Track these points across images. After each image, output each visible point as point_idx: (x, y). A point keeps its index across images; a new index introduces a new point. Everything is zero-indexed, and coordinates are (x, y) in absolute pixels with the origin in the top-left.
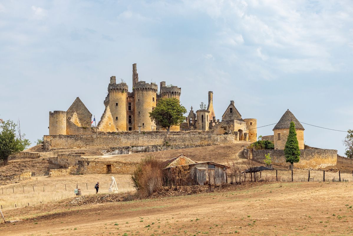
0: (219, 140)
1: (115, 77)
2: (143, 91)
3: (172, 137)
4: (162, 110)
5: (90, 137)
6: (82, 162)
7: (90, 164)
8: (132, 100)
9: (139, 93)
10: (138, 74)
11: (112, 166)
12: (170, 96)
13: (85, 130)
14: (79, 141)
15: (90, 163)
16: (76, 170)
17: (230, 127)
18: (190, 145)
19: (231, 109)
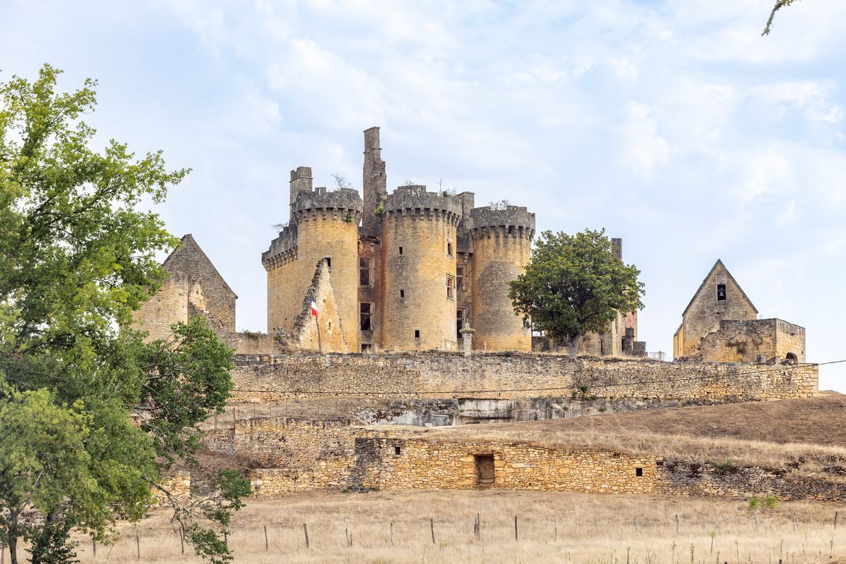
0: (764, 385)
1: (309, 170)
2: (417, 221)
3: (601, 368)
4: (565, 273)
5: (308, 364)
6: (372, 444)
7: (404, 451)
8: (372, 249)
9: (403, 226)
10: (384, 163)
11: (497, 458)
12: (501, 240)
13: (253, 342)
14: (269, 378)
15: (407, 449)
16: (346, 474)
17: (761, 344)
18: (665, 399)
19: (722, 287)
